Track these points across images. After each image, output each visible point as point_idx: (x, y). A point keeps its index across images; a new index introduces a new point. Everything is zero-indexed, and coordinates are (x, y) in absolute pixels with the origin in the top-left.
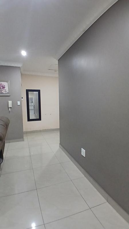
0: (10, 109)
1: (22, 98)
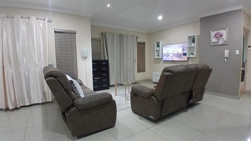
0: (226, 59)
1: (249, 47)
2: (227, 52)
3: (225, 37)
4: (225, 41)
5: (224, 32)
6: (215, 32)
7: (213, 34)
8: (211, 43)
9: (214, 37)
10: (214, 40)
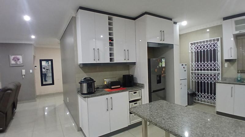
0: (23, 76)
1: (36, 66)
2: (24, 71)
3: (21, 60)
4: (22, 64)
5: (20, 57)
6: (13, 57)
7: (12, 57)
8: (11, 65)
9: (13, 60)
10: (13, 62)
